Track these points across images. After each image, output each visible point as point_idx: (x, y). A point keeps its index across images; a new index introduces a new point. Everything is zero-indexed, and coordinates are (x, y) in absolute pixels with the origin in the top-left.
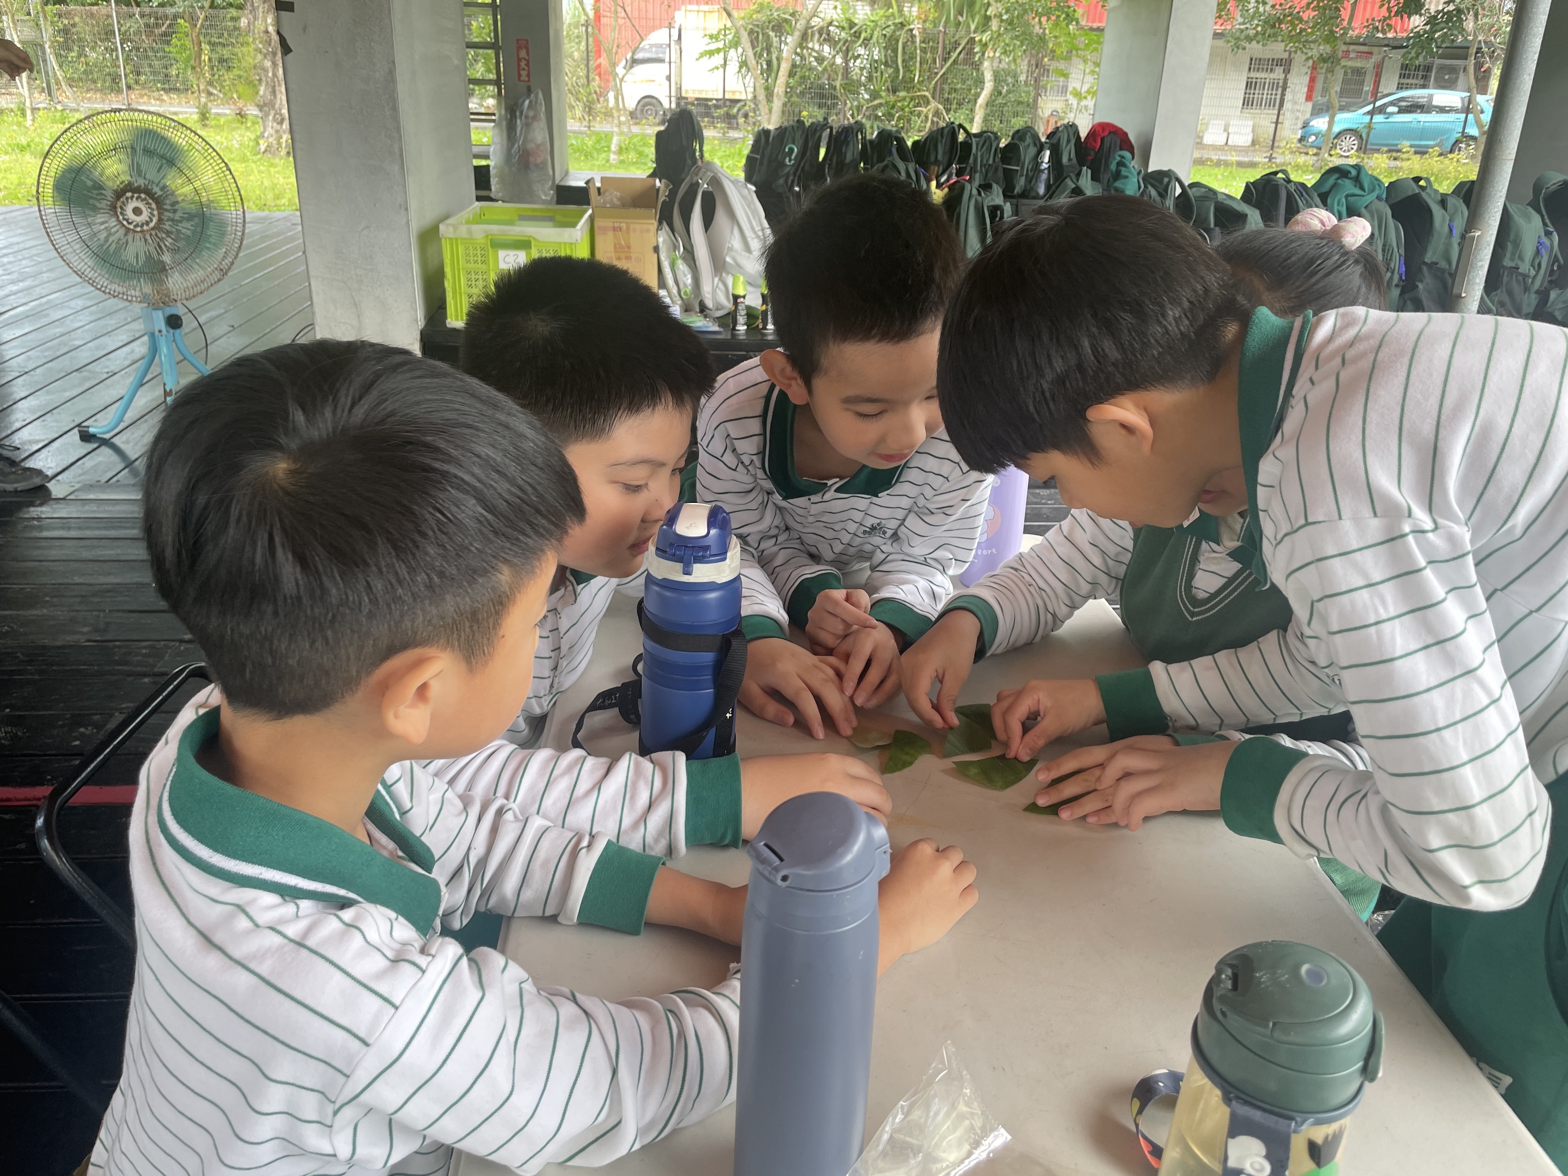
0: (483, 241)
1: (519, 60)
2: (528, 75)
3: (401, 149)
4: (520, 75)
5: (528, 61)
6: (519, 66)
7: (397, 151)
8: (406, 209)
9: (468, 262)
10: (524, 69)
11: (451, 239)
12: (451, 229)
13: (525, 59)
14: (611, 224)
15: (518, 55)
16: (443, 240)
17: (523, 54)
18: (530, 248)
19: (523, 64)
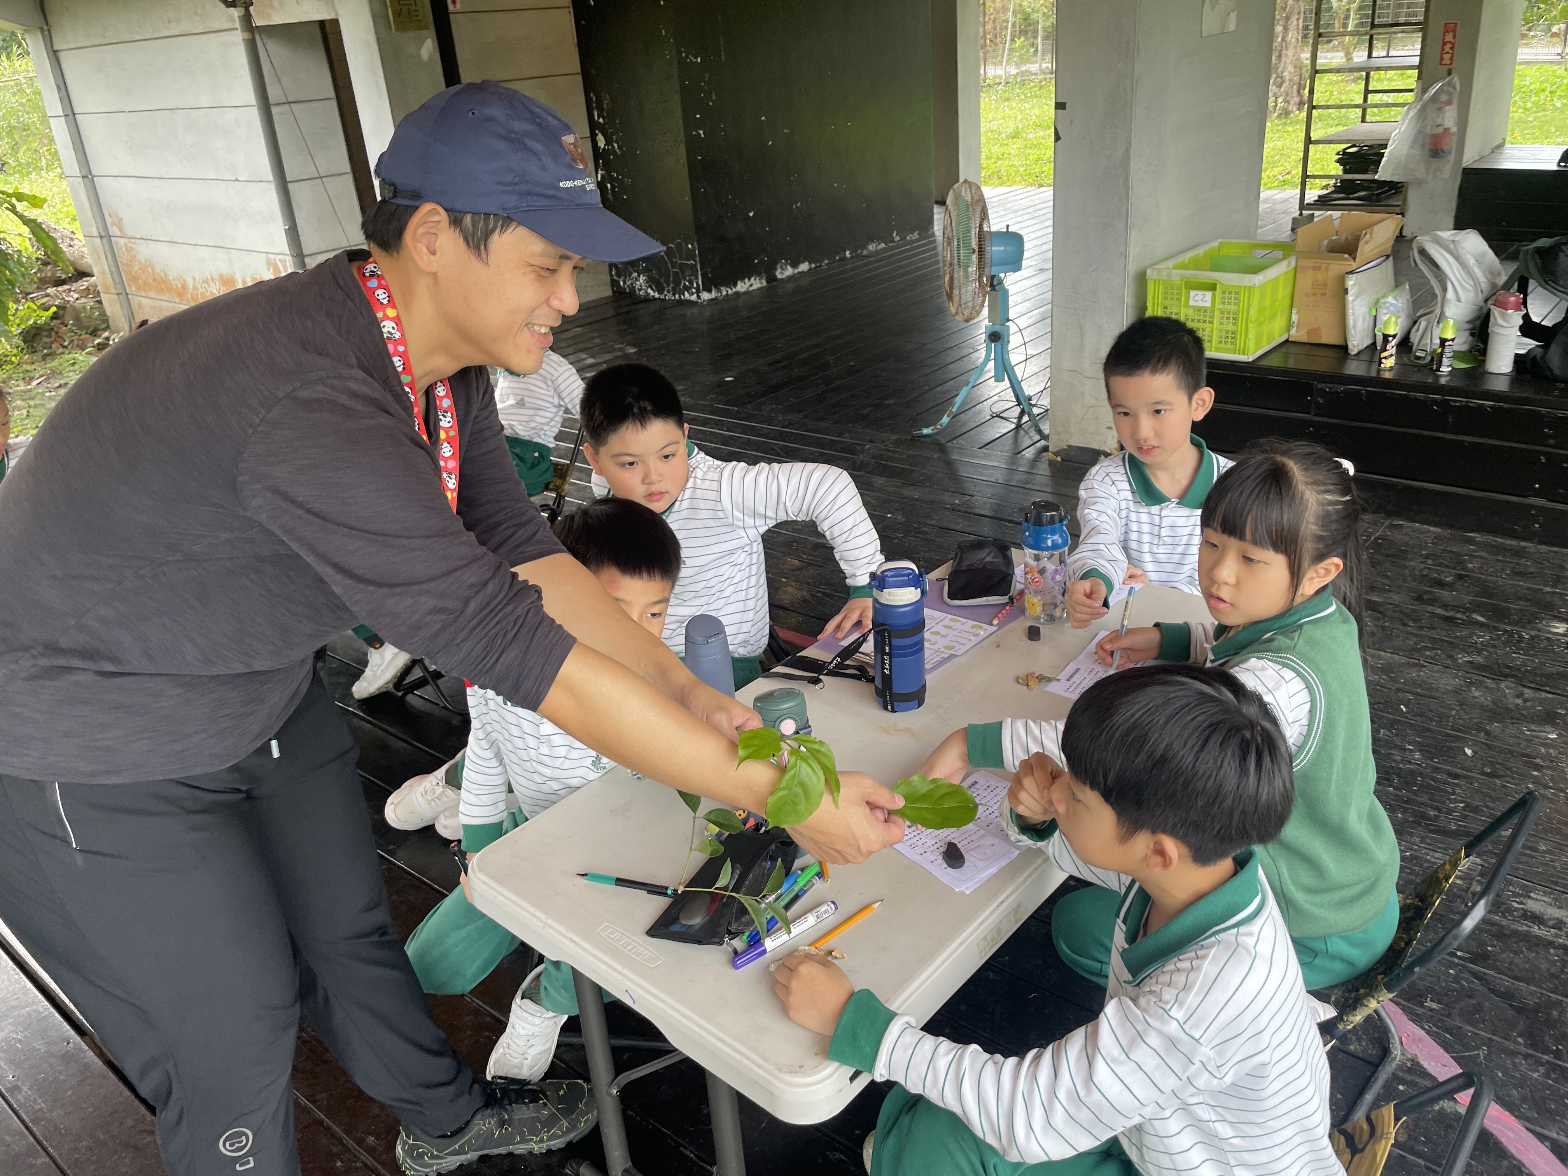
0: (1178, 283)
1: (1444, 44)
2: (1451, 59)
3: (1127, 210)
4: (1442, 59)
5: (1453, 44)
6: (1443, 50)
7: (1124, 211)
8: (1125, 256)
9: (1166, 299)
10: (1447, 53)
11: (1155, 281)
12: (1155, 273)
13: (1450, 42)
14: (1311, 264)
15: (1444, 39)
16: (1149, 281)
17: (1449, 37)
18: (1216, 290)
19: (1447, 48)
